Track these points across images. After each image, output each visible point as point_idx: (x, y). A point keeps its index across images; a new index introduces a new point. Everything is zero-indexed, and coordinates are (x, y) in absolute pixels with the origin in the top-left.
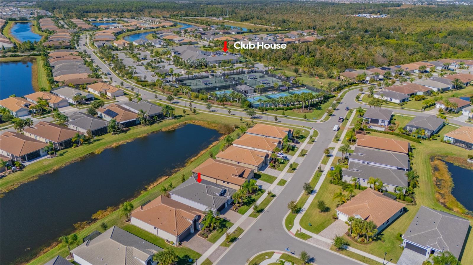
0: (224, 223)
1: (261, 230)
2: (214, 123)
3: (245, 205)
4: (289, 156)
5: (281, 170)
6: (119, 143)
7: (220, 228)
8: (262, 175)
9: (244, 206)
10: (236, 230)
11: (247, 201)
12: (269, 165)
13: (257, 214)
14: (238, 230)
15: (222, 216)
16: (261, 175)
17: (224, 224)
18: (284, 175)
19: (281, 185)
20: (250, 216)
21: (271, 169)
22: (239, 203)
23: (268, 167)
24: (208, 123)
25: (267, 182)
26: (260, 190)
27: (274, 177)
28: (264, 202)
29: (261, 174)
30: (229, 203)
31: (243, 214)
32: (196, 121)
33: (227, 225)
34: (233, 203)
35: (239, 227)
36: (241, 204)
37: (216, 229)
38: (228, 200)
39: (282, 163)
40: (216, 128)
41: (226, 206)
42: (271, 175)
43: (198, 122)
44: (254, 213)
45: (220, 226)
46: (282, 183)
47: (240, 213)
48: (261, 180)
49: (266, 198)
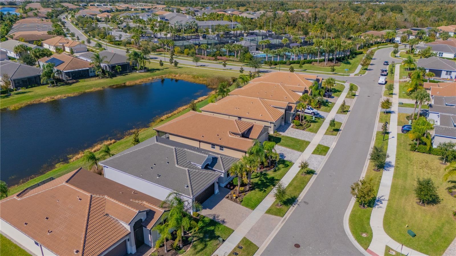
0: (212, 228)
1: (297, 246)
2: (203, 76)
3: (257, 190)
4: (321, 113)
5: (316, 131)
6: (55, 97)
7: (201, 240)
8: (282, 138)
9: (253, 191)
10: (239, 247)
11: (260, 182)
12: (292, 125)
13: (284, 207)
14: (244, 247)
15: (206, 213)
16: (280, 139)
17: (209, 231)
18: (321, 138)
19: (320, 154)
20: (269, 211)
21: (297, 130)
22: (243, 185)
23: (290, 127)
24: (194, 77)
25: (293, 148)
26: (283, 162)
27: (304, 141)
28: (295, 183)
29: (280, 137)
30: (223, 185)
31: (253, 207)
32: (177, 75)
33: (217, 233)
34: (231, 186)
35: (245, 238)
36: (247, 188)
37: (190, 243)
38: (220, 178)
39: (314, 122)
40: (205, 82)
41: (217, 191)
42: (298, 138)
43: (180, 76)
44: (277, 205)
45: (201, 236)
46: (321, 150)
47: (247, 206)
48: (282, 145)
49: (296, 177)
